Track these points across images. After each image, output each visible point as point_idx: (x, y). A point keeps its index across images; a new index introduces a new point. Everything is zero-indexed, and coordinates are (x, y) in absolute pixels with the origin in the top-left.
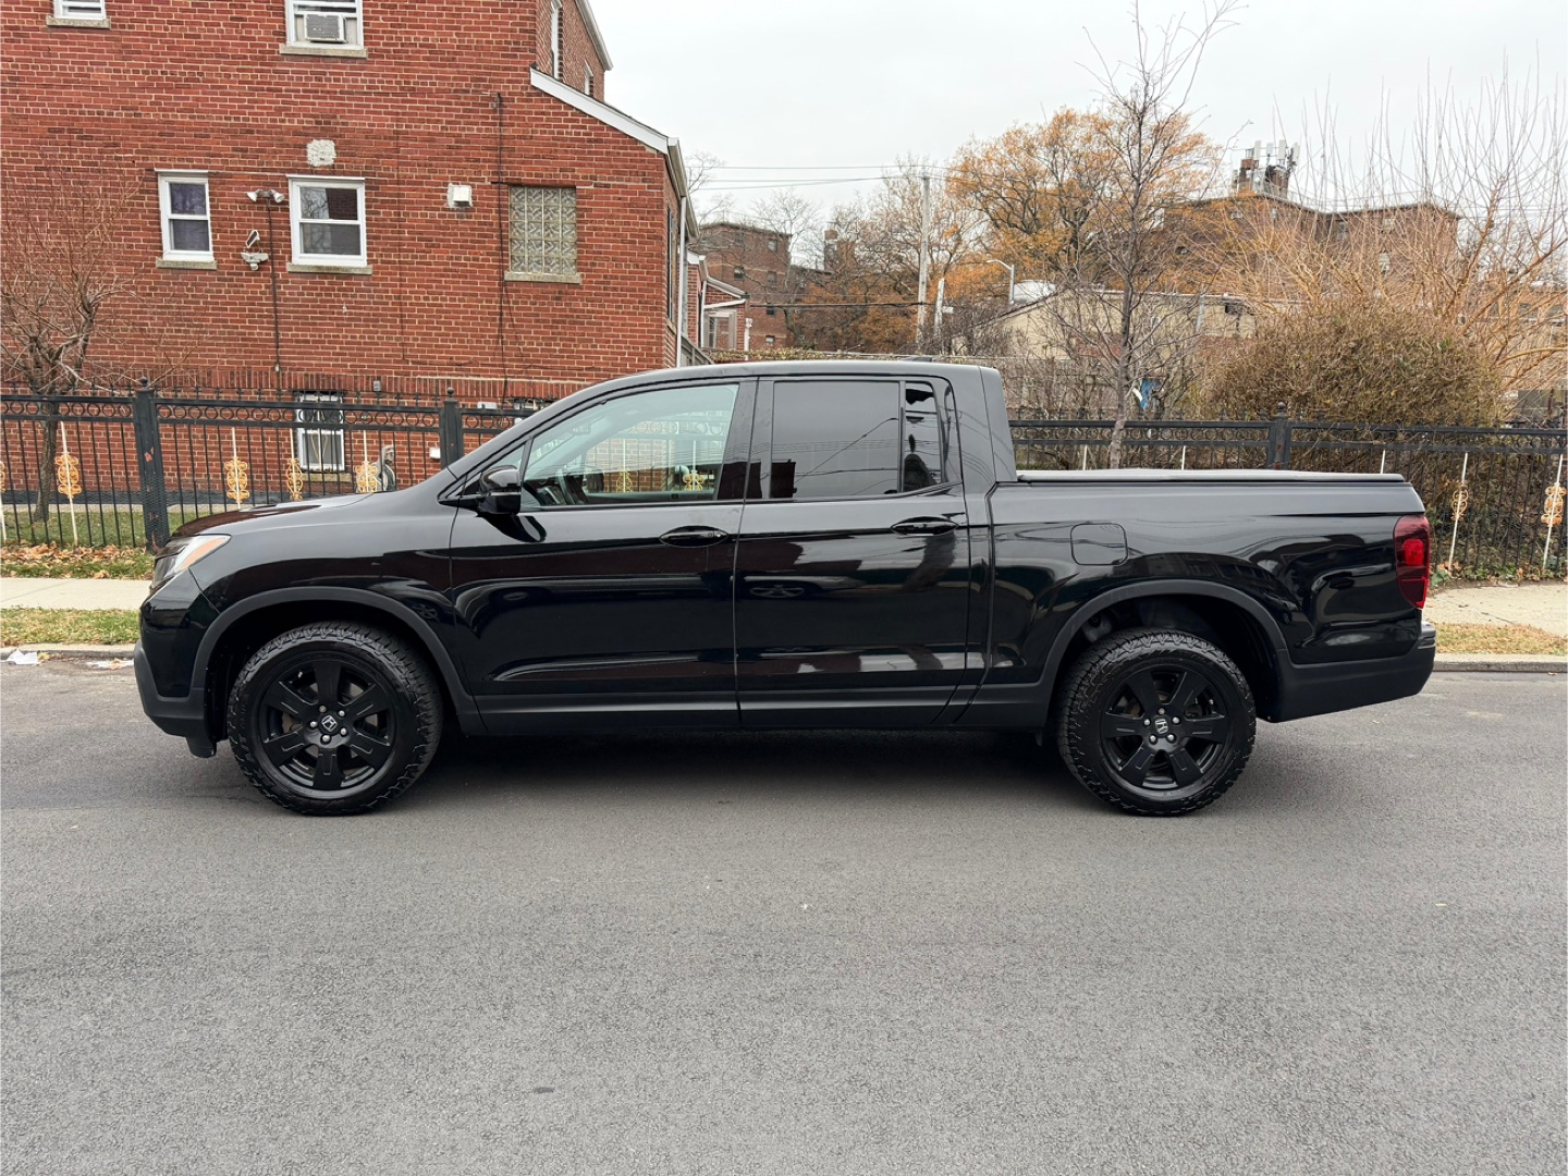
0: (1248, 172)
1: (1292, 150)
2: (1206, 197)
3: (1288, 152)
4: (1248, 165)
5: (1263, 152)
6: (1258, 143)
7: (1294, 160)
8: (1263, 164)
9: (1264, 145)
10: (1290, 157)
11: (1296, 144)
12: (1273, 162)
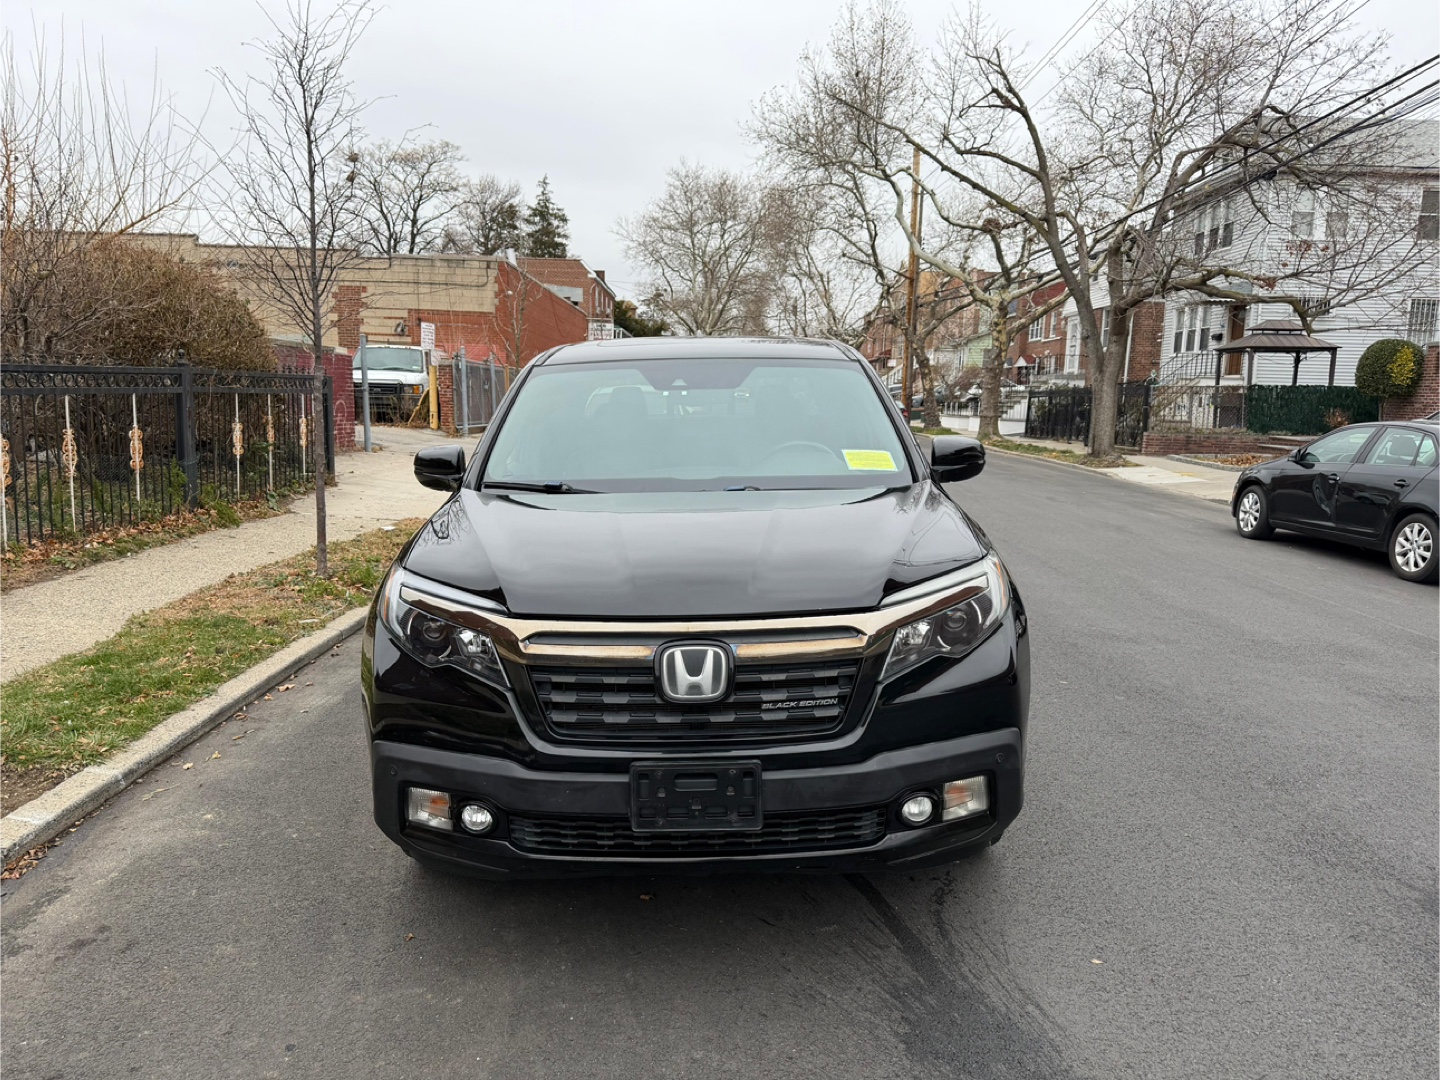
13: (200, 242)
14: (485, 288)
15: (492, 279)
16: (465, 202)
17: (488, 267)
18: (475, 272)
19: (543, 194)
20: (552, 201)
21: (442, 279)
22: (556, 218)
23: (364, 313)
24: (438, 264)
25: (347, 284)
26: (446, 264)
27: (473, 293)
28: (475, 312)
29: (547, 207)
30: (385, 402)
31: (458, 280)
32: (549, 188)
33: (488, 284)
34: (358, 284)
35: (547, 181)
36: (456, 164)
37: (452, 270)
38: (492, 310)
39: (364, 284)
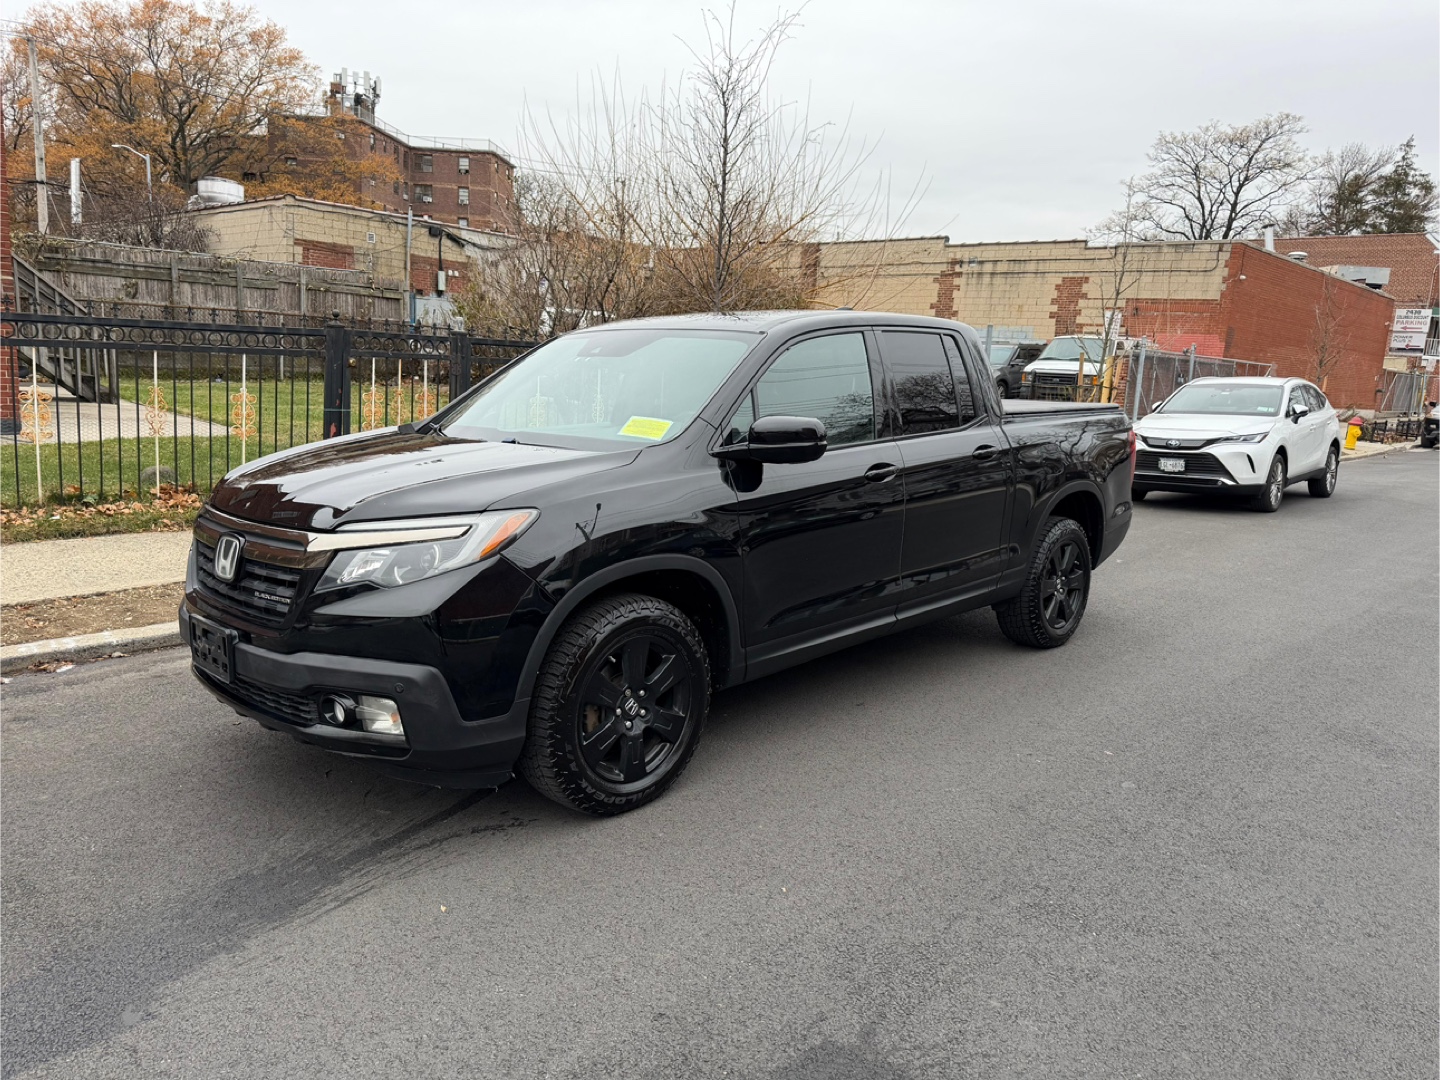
0: (338, 96)
1: (375, 82)
2: (311, 114)
3: (373, 85)
4: (337, 89)
5: (350, 80)
6: (345, 70)
7: (378, 92)
8: (350, 90)
9: (350, 73)
10: (374, 89)
11: (378, 78)
12: (361, 91)
13: (951, 242)
14: (1213, 273)
15: (1222, 263)
16: (1298, 178)
17: (1220, 250)
18: (1204, 256)
19: (1404, 158)
20: (1415, 166)
21: (1166, 266)
22: (1415, 185)
23: (1082, 303)
24: (1165, 250)
25: (1071, 275)
26: (1174, 250)
27: (1199, 278)
28: (1196, 300)
29: (1407, 175)
30: (1059, 392)
31: (1184, 265)
32: (1414, 151)
33: (1217, 269)
34: (1081, 275)
35: (1413, 143)
36: (1295, 137)
37: (1179, 256)
38: (1217, 296)
39: (1087, 275)
